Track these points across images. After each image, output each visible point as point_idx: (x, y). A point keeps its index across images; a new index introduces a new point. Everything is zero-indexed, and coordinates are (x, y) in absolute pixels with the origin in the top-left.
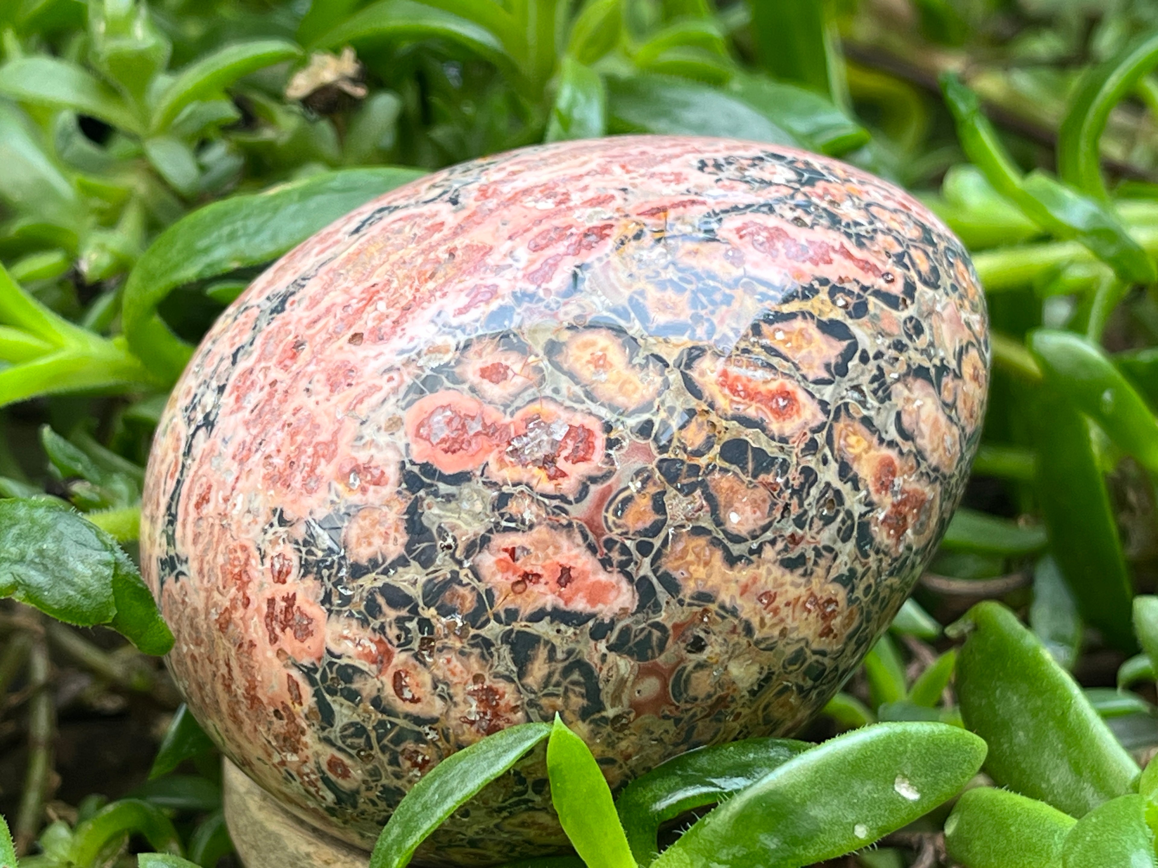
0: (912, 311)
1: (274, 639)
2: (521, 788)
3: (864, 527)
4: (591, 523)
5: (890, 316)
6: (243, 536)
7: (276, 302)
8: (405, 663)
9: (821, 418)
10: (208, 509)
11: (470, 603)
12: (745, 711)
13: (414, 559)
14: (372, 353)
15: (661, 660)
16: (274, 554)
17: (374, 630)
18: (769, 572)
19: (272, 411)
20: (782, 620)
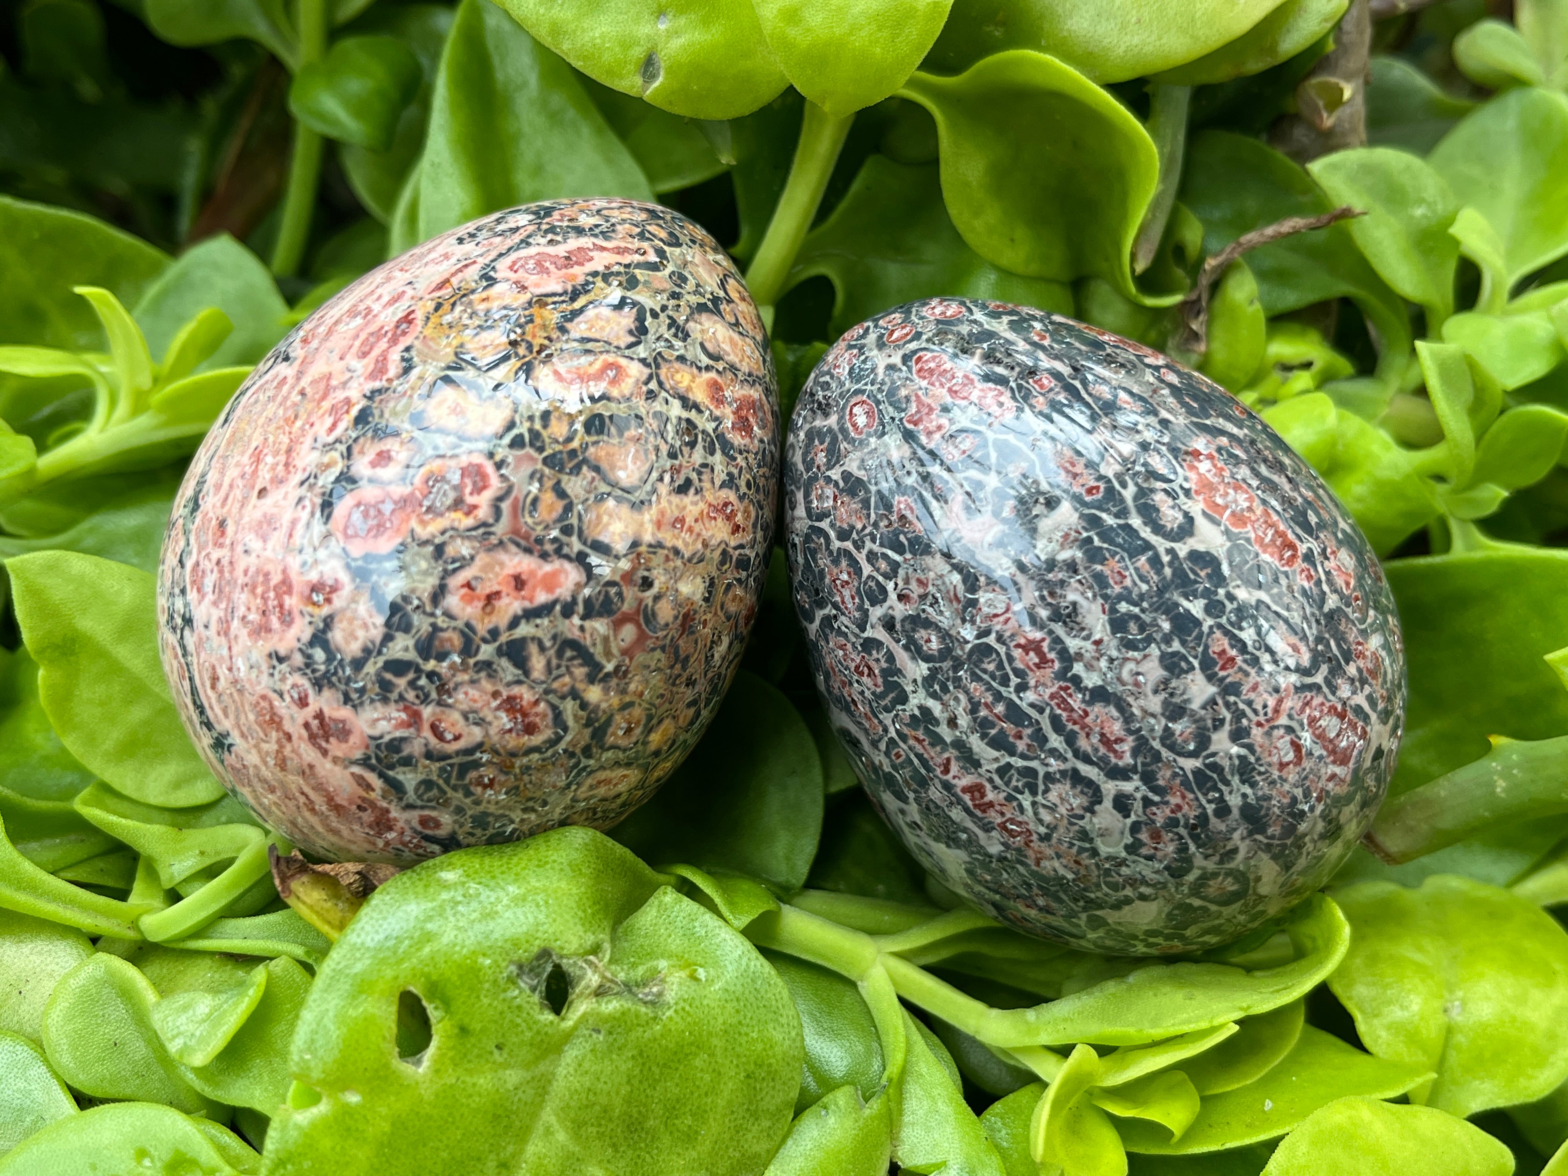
0: (670, 268)
1: (325, 753)
2: (573, 761)
3: (721, 437)
4: (516, 531)
5: (656, 277)
6: (258, 688)
7: (191, 505)
8: (434, 714)
9: (647, 371)
10: (222, 684)
11: (457, 641)
12: (709, 616)
13: (397, 630)
14: (281, 497)
15: (626, 608)
16: (288, 687)
17: (396, 702)
18: (670, 502)
19: (228, 583)
20: (699, 535)
